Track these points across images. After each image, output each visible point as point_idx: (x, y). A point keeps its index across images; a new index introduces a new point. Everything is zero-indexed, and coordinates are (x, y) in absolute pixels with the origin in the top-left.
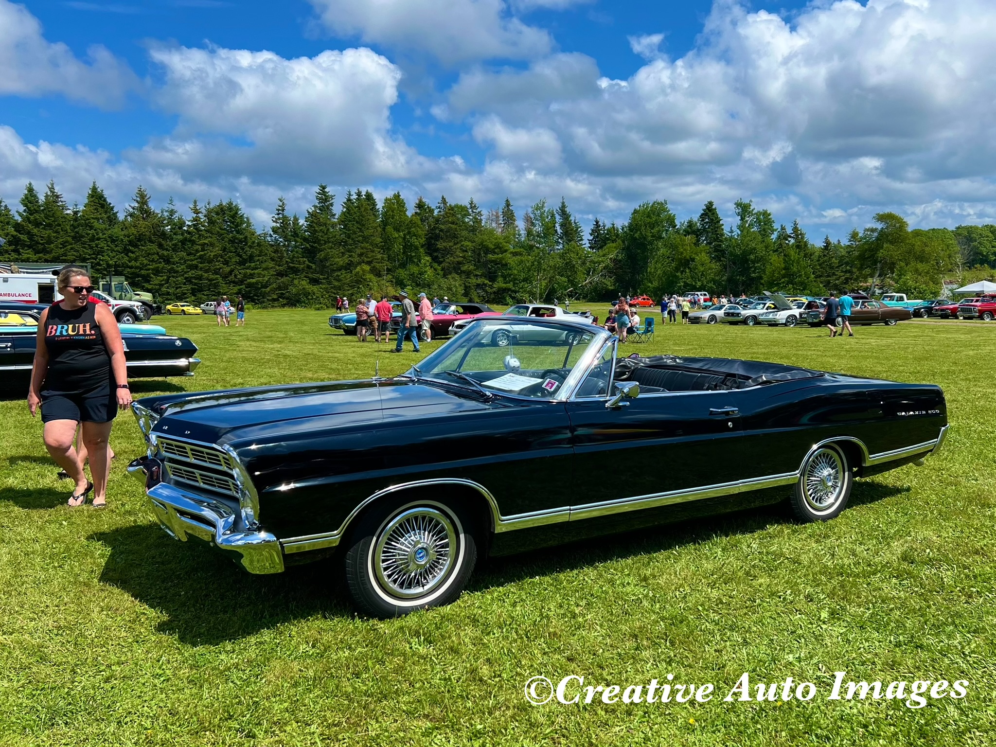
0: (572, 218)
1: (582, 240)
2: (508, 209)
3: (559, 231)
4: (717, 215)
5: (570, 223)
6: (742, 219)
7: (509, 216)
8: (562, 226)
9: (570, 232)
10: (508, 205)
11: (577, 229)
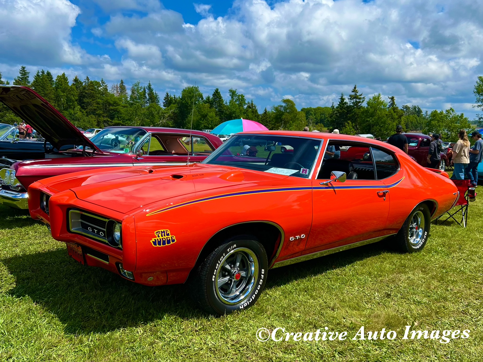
0: (154, 91)
1: (159, 102)
2: (123, 85)
3: (148, 97)
4: (220, 95)
5: (153, 93)
6: (232, 98)
7: (122, 88)
8: (149, 94)
9: (153, 98)
10: (122, 82)
11: (156, 97)
